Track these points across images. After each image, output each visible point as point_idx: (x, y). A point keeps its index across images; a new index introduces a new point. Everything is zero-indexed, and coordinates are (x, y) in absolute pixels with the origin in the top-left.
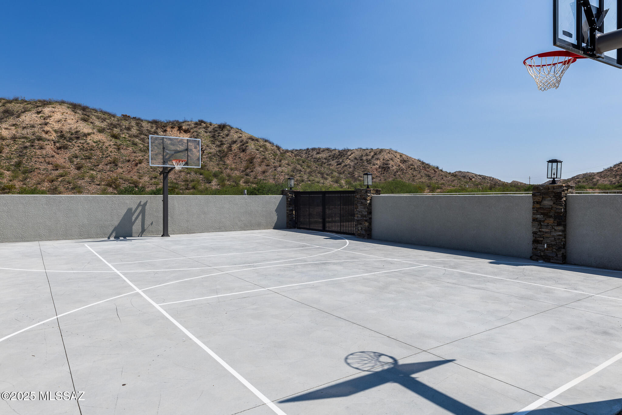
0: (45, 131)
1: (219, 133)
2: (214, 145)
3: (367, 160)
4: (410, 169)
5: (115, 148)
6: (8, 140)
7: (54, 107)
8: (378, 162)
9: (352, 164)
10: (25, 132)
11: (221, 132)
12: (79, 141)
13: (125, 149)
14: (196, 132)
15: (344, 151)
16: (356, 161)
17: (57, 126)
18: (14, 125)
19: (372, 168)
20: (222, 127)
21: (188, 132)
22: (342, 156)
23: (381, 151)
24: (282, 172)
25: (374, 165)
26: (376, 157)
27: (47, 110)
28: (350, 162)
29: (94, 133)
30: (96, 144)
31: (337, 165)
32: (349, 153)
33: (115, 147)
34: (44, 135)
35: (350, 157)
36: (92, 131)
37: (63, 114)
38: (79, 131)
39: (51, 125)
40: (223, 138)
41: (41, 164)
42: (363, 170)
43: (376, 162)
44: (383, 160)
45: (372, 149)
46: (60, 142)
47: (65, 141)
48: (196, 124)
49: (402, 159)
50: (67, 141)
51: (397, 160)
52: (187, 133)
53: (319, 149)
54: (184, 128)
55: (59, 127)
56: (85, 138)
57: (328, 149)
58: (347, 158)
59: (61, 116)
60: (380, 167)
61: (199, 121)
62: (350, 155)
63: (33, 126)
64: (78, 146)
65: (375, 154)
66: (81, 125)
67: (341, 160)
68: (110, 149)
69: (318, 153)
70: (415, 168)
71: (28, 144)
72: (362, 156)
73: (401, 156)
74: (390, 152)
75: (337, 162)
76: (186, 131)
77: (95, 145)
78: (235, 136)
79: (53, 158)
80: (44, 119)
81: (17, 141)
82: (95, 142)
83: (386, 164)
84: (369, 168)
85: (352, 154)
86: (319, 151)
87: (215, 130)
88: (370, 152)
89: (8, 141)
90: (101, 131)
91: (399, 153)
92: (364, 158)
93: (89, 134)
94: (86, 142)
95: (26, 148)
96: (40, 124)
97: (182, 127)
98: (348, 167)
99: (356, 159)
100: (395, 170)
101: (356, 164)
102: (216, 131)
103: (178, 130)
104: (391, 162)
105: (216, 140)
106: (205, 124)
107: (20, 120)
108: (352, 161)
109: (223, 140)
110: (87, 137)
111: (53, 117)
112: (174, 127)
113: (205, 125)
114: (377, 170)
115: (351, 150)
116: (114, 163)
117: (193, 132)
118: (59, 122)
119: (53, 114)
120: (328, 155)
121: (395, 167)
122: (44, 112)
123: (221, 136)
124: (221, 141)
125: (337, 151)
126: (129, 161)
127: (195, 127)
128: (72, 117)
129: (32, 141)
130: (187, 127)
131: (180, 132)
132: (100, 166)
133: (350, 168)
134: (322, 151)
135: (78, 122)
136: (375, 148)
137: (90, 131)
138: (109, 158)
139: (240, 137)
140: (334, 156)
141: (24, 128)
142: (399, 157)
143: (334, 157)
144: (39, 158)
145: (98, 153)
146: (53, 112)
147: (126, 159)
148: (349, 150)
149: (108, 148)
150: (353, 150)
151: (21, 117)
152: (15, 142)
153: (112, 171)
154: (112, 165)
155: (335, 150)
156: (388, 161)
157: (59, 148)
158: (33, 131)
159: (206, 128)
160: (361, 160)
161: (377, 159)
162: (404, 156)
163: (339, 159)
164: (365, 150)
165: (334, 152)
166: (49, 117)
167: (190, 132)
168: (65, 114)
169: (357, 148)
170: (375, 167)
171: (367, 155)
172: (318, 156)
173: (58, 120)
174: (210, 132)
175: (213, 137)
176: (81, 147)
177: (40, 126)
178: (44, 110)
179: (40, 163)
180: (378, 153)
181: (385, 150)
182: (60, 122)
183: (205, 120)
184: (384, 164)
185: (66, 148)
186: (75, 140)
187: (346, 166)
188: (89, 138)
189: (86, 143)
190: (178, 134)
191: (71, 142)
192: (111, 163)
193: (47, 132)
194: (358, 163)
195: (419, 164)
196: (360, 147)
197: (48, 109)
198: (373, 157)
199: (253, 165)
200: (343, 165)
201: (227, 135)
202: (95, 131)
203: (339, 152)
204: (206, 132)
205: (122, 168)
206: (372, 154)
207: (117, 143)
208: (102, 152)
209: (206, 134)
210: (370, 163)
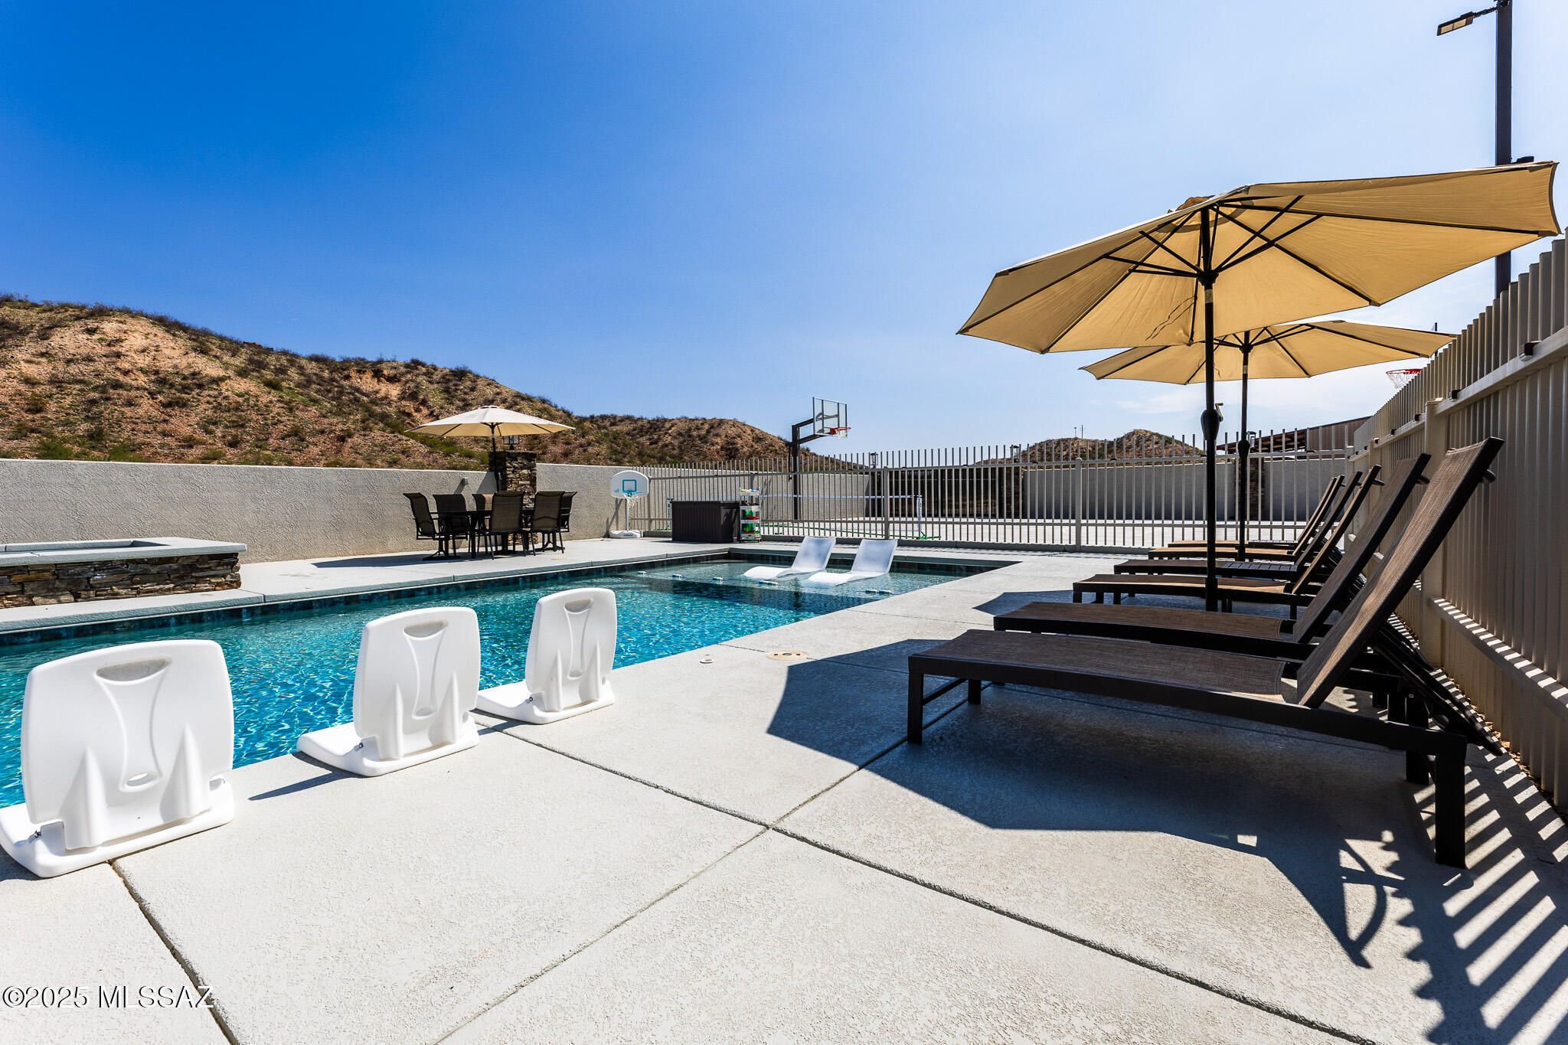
0: (121, 369)
1: (456, 385)
2: (454, 407)
3: (699, 436)
4: (769, 451)
5: (283, 407)
6: (43, 384)
7: (122, 322)
8: (718, 440)
9: (676, 443)
10: (73, 369)
11: (460, 383)
12: (206, 392)
13: (302, 410)
14: (412, 381)
15: (658, 420)
16: (681, 439)
17: (141, 361)
18: (42, 355)
19: (709, 449)
20: (460, 374)
21: (396, 382)
22: (655, 429)
23: (721, 422)
24: (598, 455)
25: (713, 445)
26: (713, 431)
27: (110, 327)
28: (672, 439)
29: (229, 377)
30: (243, 399)
31: (651, 444)
32: (667, 425)
33: (282, 405)
34: (121, 378)
35: (670, 431)
36: (224, 374)
37: (147, 336)
38: (199, 373)
39: (129, 359)
40: (466, 393)
41: (148, 435)
42: (695, 452)
43: (715, 440)
44: (726, 436)
45: (704, 419)
46: (164, 392)
47: (173, 391)
48: (407, 366)
49: (754, 435)
50: (179, 391)
51: (748, 438)
52: (393, 384)
53: (614, 417)
54: (385, 372)
55: (146, 362)
56: (215, 387)
57: (629, 418)
58: (666, 433)
59: (145, 341)
60: (722, 448)
61: (413, 361)
62: (670, 429)
63: (89, 359)
64: (208, 402)
65: (712, 427)
66: (197, 360)
67: (655, 437)
68: (276, 410)
69: (613, 424)
70: (776, 450)
71: (96, 395)
72: (690, 430)
73: (752, 431)
74: (735, 424)
75: (650, 439)
76: (392, 380)
77: (240, 400)
78: (488, 391)
79: (167, 424)
80: (109, 345)
81: (66, 388)
82: (239, 395)
83: (731, 444)
84: (705, 449)
85: (672, 426)
86: (614, 420)
87: (445, 379)
88: (702, 424)
89: (43, 387)
90: (242, 373)
91: (749, 426)
92: (695, 433)
93: (222, 379)
94: (220, 394)
95: (93, 402)
96: (104, 356)
97: (382, 371)
98: (670, 447)
99: (680, 434)
100: (748, 454)
101: (682, 443)
102: (449, 380)
103: (373, 377)
104: (739, 441)
105: (453, 397)
106: (423, 367)
107: (53, 344)
108: (674, 438)
109: (467, 397)
110: (218, 385)
111: (127, 342)
112: (365, 371)
113: (424, 369)
114: (718, 453)
115: (670, 421)
116: (296, 435)
117: (407, 382)
118: (143, 352)
119: (126, 335)
120: (631, 427)
121: (746, 449)
122: (104, 330)
123: (461, 390)
124: (464, 400)
125: (645, 421)
126: (322, 432)
127: (408, 373)
128: (172, 345)
129: (102, 389)
130: (393, 372)
131: (379, 381)
132: (271, 441)
133: (674, 449)
134: (620, 421)
135: (187, 353)
136: (709, 417)
137: (221, 373)
138: (281, 426)
139: (498, 394)
140: (641, 429)
141: (69, 362)
142: (749, 432)
143: (642, 431)
144: (136, 423)
145: (254, 417)
146: (125, 333)
147: (314, 429)
148: (666, 420)
149: (268, 406)
150: (673, 419)
151: (53, 338)
152: (62, 391)
153: (300, 451)
154: (294, 439)
155: (641, 419)
156: (734, 438)
157: (169, 405)
158: (92, 368)
159: (428, 374)
160: (690, 436)
161: (717, 435)
162: (757, 432)
163: (651, 434)
164: (693, 420)
165: (640, 423)
166: (117, 341)
167: (399, 381)
168: (151, 336)
169: (679, 417)
170: (715, 448)
171: (699, 429)
172: (615, 428)
173: (141, 348)
174: (438, 383)
175: (447, 391)
176: (215, 404)
177: (104, 358)
178: (101, 327)
179: (144, 433)
180: (716, 425)
181: (727, 422)
182: (146, 353)
183: (421, 359)
184: (728, 443)
185: (184, 404)
186: (198, 391)
187: (666, 445)
188: (224, 386)
189: (221, 397)
190: (376, 384)
191: (189, 394)
192: (290, 436)
193: (126, 373)
194: (684, 441)
195: (781, 444)
196: (685, 415)
197: (110, 325)
198: (708, 432)
199: (540, 443)
200: (660, 444)
201: (473, 389)
202: (230, 373)
203: (649, 422)
204: (431, 383)
205: (316, 445)
206: (706, 427)
207: (282, 397)
208: (261, 415)
209: (431, 387)
210: (706, 442)
